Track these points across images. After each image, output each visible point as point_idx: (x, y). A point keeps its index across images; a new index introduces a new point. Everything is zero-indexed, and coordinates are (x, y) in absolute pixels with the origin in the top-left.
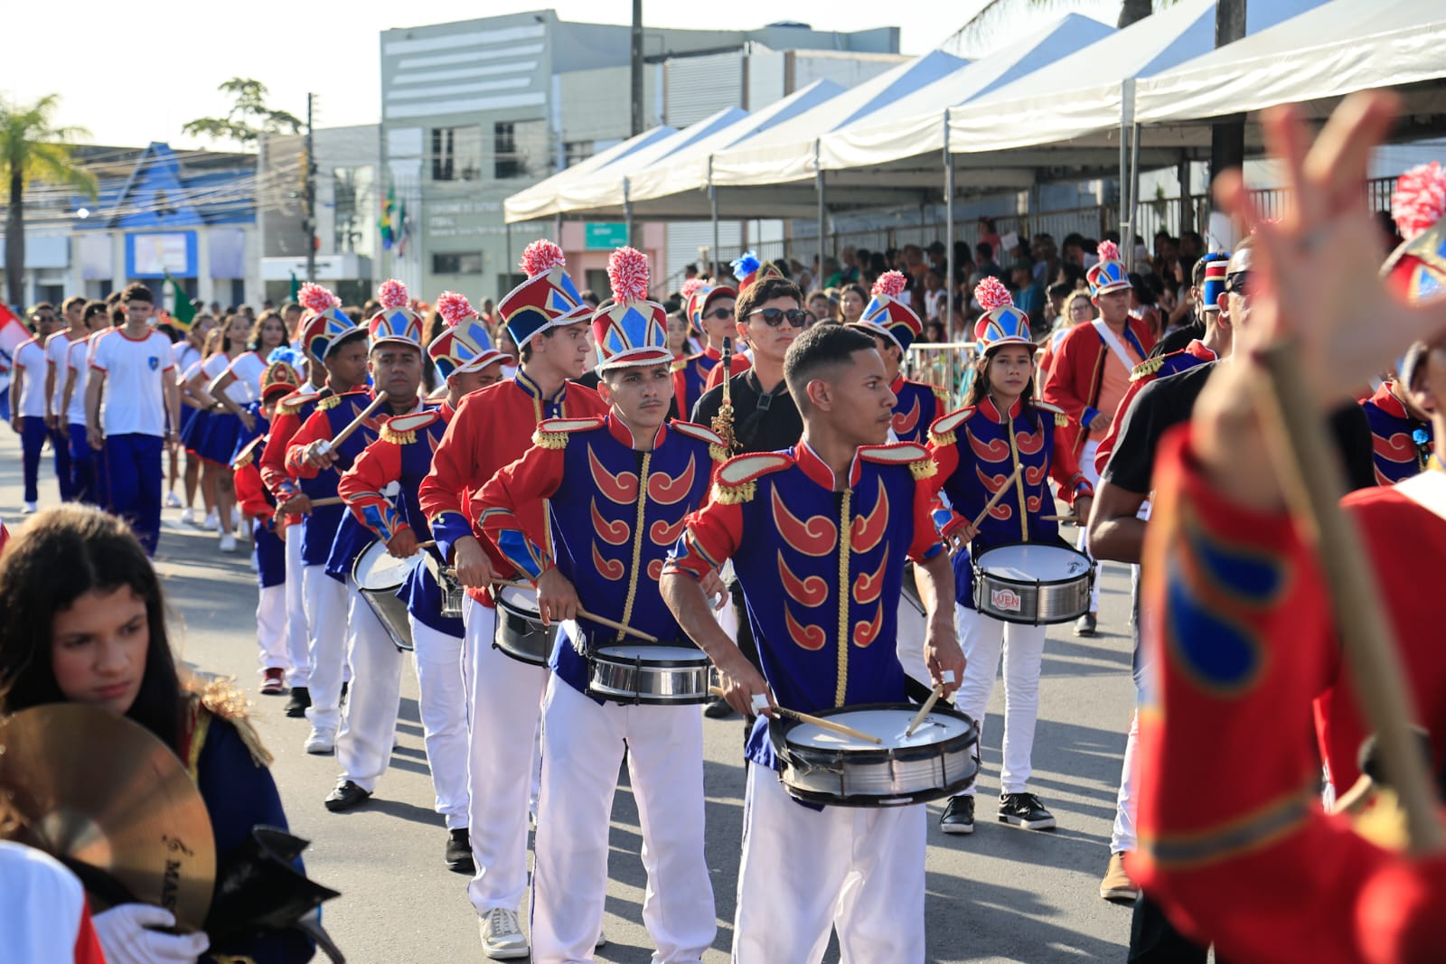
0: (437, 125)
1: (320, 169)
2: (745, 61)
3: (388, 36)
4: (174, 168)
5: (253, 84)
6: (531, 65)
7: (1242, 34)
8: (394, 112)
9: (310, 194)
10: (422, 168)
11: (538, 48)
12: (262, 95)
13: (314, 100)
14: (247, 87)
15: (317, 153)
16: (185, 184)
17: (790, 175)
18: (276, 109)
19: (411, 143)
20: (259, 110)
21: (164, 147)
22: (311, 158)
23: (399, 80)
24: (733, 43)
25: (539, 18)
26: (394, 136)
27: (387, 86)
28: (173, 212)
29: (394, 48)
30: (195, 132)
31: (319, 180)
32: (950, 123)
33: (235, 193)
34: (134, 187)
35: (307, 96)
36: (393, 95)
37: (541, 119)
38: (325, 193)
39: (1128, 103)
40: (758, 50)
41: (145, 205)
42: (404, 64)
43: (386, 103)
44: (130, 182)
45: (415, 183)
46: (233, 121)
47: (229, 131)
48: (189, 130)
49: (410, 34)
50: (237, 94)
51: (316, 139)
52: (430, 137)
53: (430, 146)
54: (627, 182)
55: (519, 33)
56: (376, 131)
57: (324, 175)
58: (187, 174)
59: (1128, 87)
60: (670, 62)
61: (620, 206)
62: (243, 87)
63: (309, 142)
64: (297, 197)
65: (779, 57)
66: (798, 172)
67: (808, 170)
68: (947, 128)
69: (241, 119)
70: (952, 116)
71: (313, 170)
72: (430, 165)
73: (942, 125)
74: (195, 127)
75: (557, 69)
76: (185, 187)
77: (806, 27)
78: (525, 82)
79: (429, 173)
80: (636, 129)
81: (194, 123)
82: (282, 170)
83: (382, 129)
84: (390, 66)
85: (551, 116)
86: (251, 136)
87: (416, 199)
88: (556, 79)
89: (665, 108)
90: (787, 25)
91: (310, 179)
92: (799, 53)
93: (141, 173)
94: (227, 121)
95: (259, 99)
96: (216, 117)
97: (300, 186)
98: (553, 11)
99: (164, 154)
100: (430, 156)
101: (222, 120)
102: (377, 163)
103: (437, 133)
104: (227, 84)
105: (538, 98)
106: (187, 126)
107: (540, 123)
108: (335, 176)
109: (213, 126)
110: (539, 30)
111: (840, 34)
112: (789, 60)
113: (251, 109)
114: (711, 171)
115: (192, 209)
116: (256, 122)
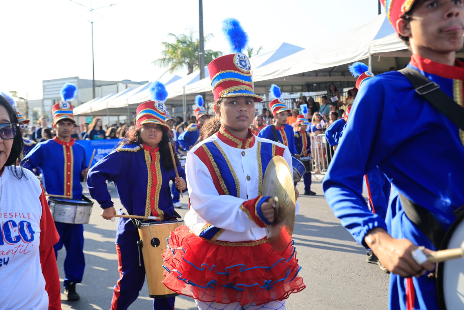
0: (55, 99)
2: (118, 87)
3: (44, 81)
5: (15, 92)
7: (204, 77)
8: (46, 97)
9: (27, 113)
12: (17, 94)
15: (29, 105)
18: (20, 97)
19: (49, 103)
22: (27, 106)
23: (47, 90)
24: (116, 83)
25: (76, 78)
26: (45, 101)
27: (44, 91)
29: (46, 84)
31: (29, 110)
36: (45, 93)
38: (31, 113)
39: (184, 90)
40: (121, 84)
42: (48, 87)
43: (44, 95)
49: (49, 81)
52: (53, 102)
54: (91, 108)
59: (184, 87)
60: (103, 87)
61: (89, 113)
62: (13, 93)
63: (27, 103)
65: (125, 86)
67: (126, 104)
71: (28, 108)
77: (130, 80)
80: (94, 97)
82: (21, 108)
83: (43, 100)
84: (44, 87)
85: (78, 97)
90: (126, 80)
91: (27, 110)
92: (129, 85)
97: (25, 112)
98: (78, 77)
102: (42, 107)
103: (54, 101)
110: (75, 80)
111: (137, 82)
113: (16, 97)
114: (107, 105)
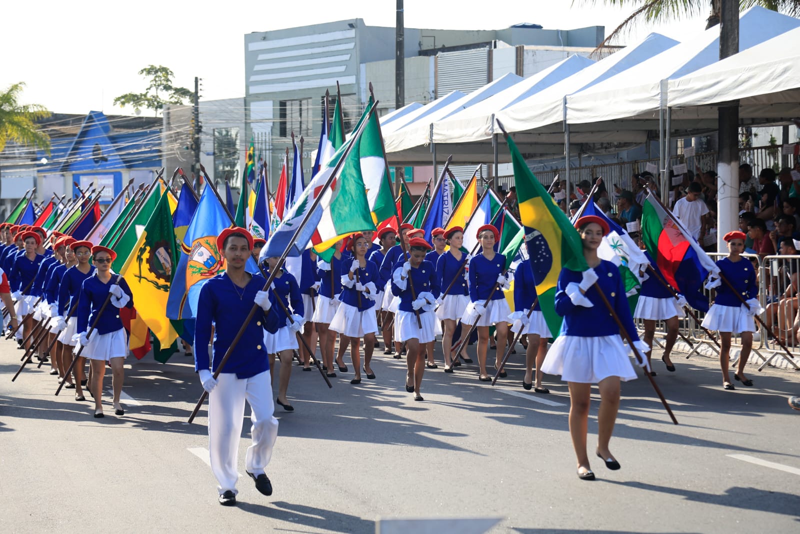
0: (282, 99)
1: (204, 129)
2: (490, 54)
3: (250, 38)
4: (106, 129)
5: (164, 70)
6: (347, 57)
7: (736, 51)
8: (254, 90)
9: (196, 146)
10: (272, 128)
11: (351, 46)
12: (170, 77)
13: (199, 82)
14: (159, 73)
15: (201, 119)
16: (113, 139)
17: (477, 137)
18: (179, 87)
19: (265, 111)
20: (167, 88)
21: (100, 114)
22: (198, 122)
23: (257, 68)
24: (486, 40)
25: (351, 26)
26: (254, 106)
27: (249, 72)
28: (105, 159)
29: (255, 46)
30: (123, 103)
31: (202, 137)
32: (567, 105)
33: (145, 145)
34: (78, 143)
35: (194, 80)
36: (253, 78)
37: (355, 94)
38: (207, 146)
39: (664, 93)
40: (501, 44)
41: (86, 154)
42: (261, 57)
43: (248, 84)
44: (76, 139)
45: (268, 138)
46: (149, 96)
47: (146, 102)
48: (119, 102)
49: (265, 37)
50: (152, 77)
51: (201, 108)
52: (278, 107)
53: (278, 113)
55: (338, 35)
56: (243, 103)
57: (206, 134)
58: (115, 132)
59: (664, 84)
60: (440, 54)
62: (156, 72)
63: (196, 109)
64: (187, 148)
65: (512, 50)
66: (481, 136)
67: (487, 134)
68: (565, 109)
69: (155, 94)
70: (568, 101)
71: (199, 130)
72: (278, 127)
73: (562, 107)
74: (123, 100)
75: (363, 61)
76: (113, 143)
77: (540, 27)
78: (342, 69)
79: (278, 131)
81: (123, 97)
82: (178, 130)
83: (246, 102)
84: (251, 58)
85: (359, 92)
86: (160, 106)
87: (269, 150)
88: (363, 66)
89: (436, 86)
90: (524, 26)
91: (196, 136)
92: (526, 47)
93: (84, 134)
94: (145, 95)
95: (168, 80)
96: (137, 92)
97: (189, 142)
98: (362, 20)
99: (98, 121)
100: (278, 120)
101: (141, 95)
102: (243, 125)
103: (283, 104)
104: (145, 69)
105: (351, 80)
106: (118, 99)
107: (352, 96)
108: (214, 135)
109: (135, 99)
110: (352, 33)
111: (562, 31)
112: (520, 52)
113: (162, 87)
114: (432, 134)
115: (118, 157)
116: (165, 96)
